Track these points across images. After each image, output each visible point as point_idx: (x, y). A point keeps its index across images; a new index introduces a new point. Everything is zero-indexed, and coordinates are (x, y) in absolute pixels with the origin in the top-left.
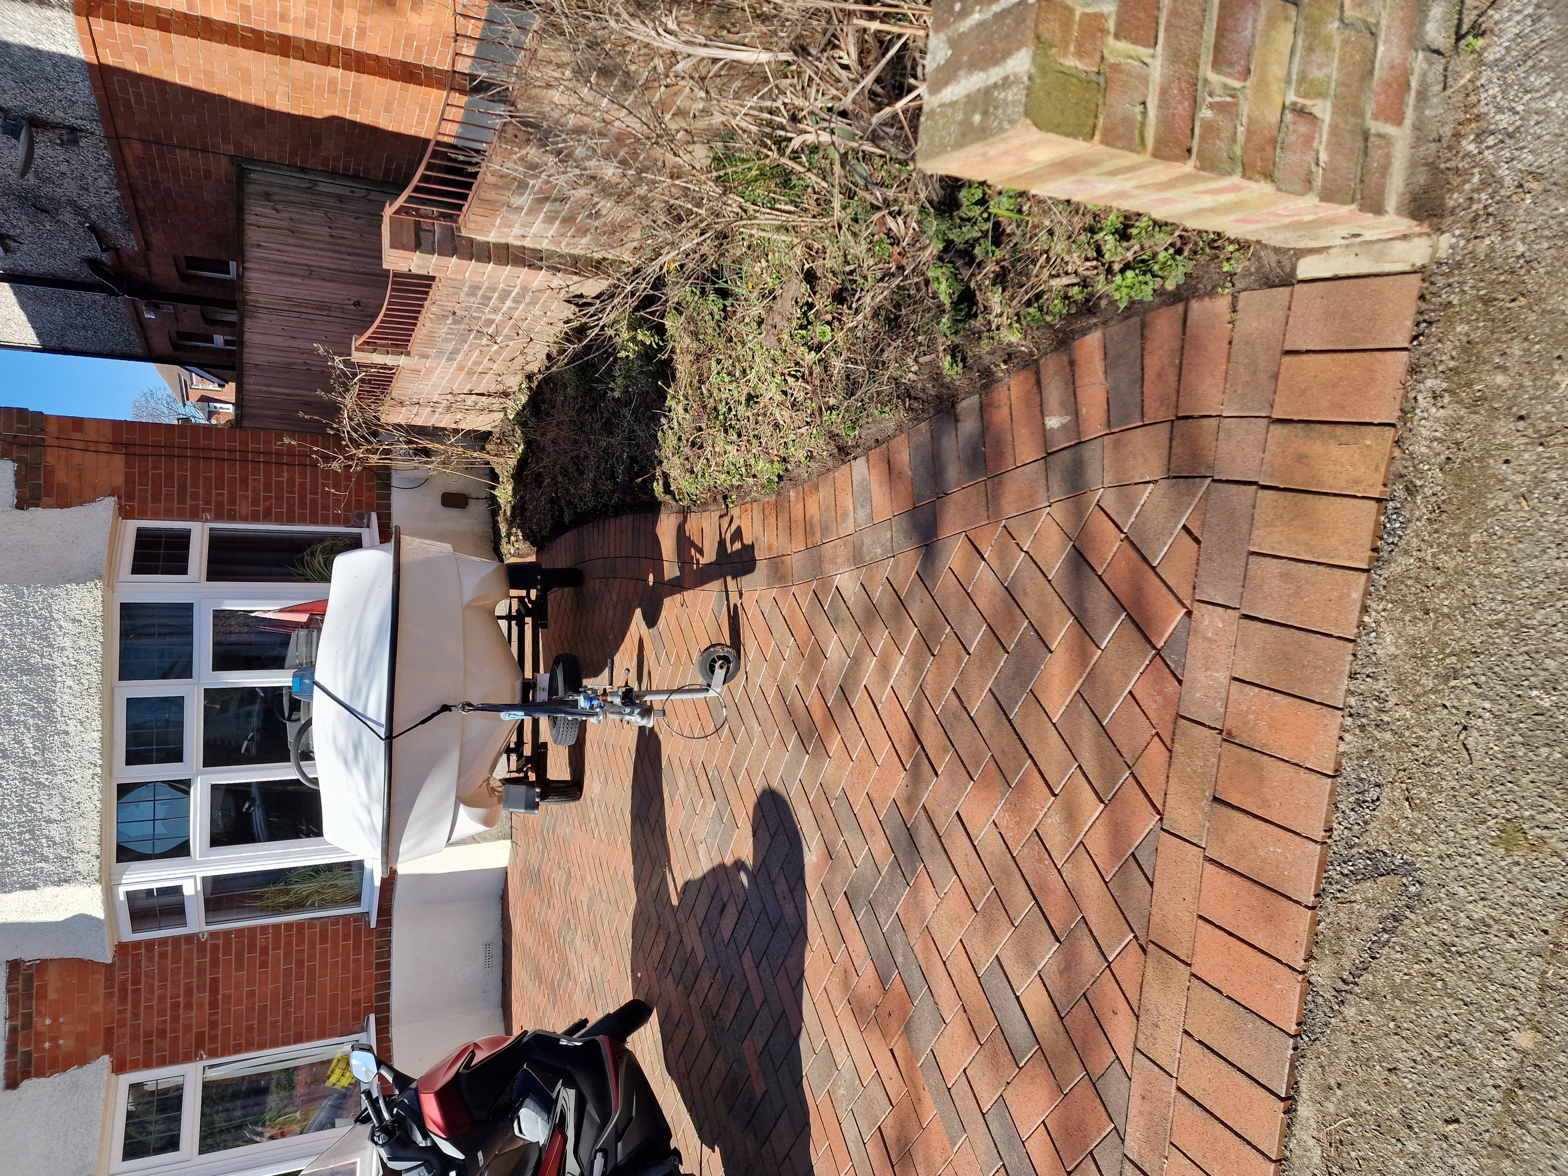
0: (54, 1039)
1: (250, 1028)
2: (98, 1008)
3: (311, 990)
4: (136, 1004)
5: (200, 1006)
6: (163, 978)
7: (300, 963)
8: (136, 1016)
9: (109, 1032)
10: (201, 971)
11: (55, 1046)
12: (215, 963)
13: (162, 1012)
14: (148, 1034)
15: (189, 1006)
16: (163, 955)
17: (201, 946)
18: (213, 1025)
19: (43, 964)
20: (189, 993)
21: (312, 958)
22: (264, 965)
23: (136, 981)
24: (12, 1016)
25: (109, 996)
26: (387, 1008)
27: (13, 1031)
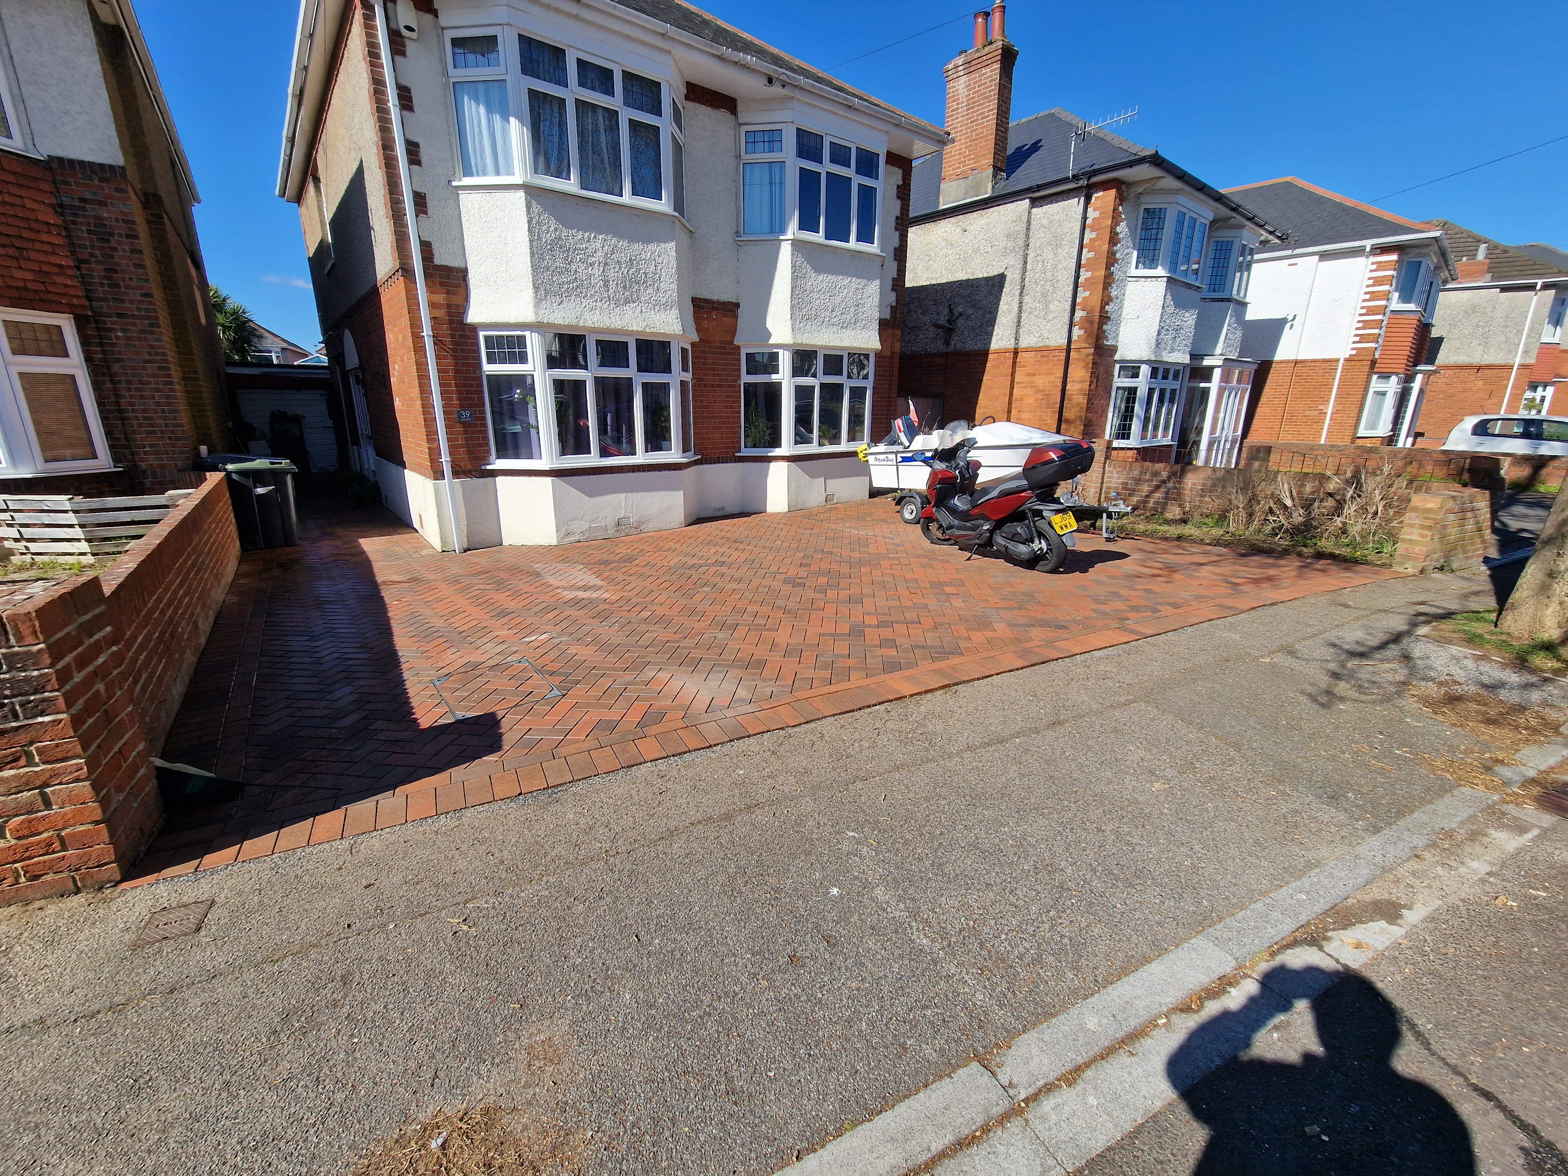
0: (707, 319)
1: (702, 401)
2: (717, 338)
3: (714, 428)
4: (717, 353)
5: (713, 380)
6: (725, 365)
7: (725, 423)
8: (713, 353)
9: (708, 341)
10: (726, 380)
11: (705, 319)
12: (729, 386)
13: (712, 364)
14: (705, 358)
15: (714, 375)
16: (734, 365)
17: (736, 381)
18: (705, 386)
19: (736, 317)
20: (719, 375)
21: (726, 428)
22: (726, 407)
23: (726, 353)
24: (719, 302)
25: (721, 342)
26: (701, 464)
27: (714, 302)
